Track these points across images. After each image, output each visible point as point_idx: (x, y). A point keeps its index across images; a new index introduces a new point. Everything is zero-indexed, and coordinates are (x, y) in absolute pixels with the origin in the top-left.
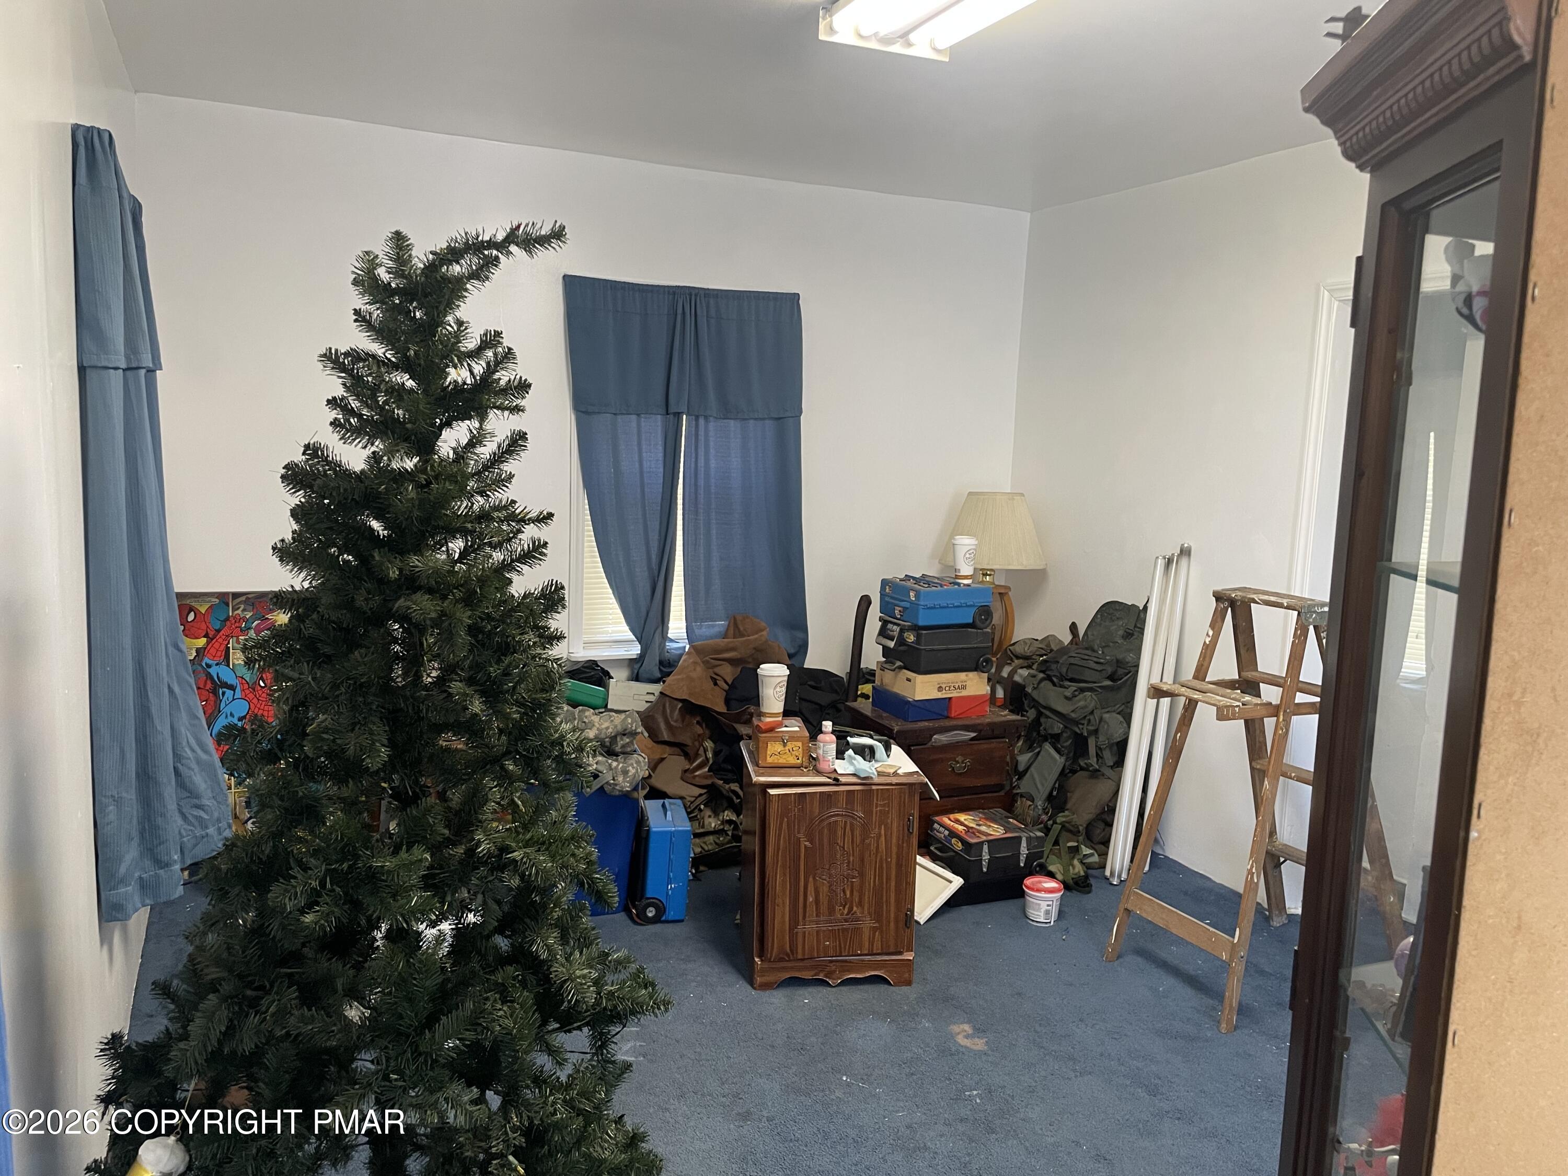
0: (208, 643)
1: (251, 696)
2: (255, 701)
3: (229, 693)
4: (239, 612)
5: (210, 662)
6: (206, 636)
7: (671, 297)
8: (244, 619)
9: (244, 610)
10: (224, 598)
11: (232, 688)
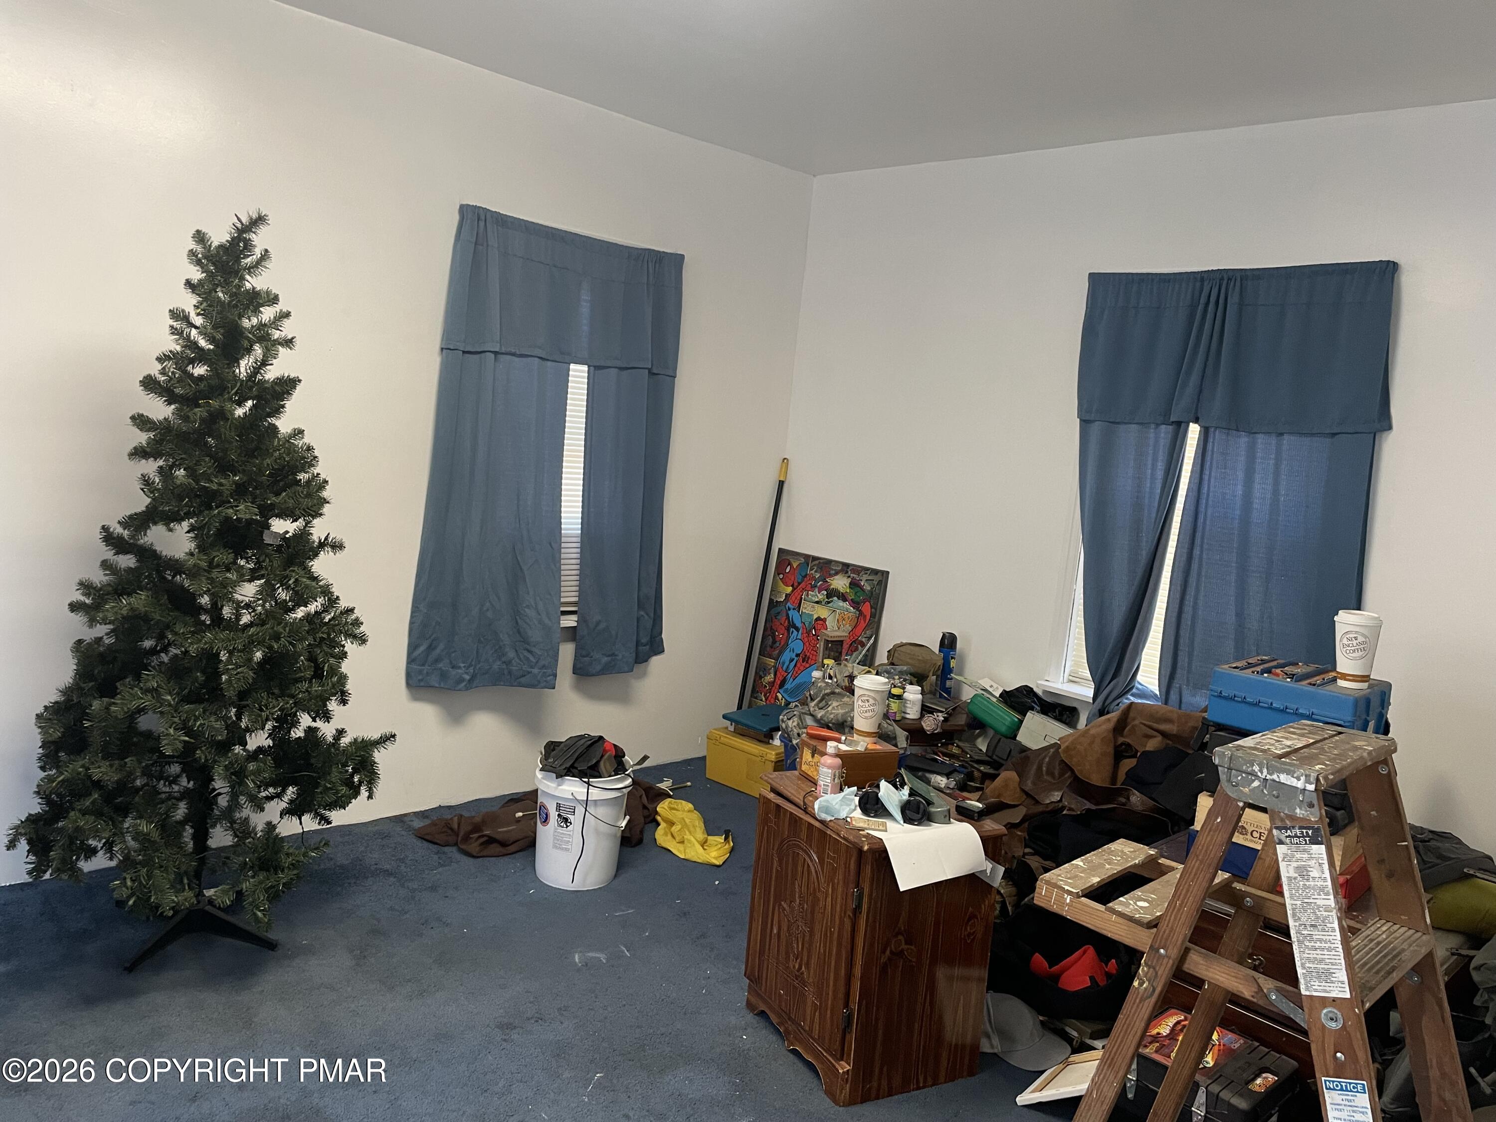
0: (792, 591)
1: (806, 639)
2: (807, 644)
3: (795, 632)
4: (813, 572)
5: (791, 606)
6: (792, 586)
7: (1198, 284)
8: (814, 578)
9: (816, 572)
10: (809, 559)
11: (797, 629)
